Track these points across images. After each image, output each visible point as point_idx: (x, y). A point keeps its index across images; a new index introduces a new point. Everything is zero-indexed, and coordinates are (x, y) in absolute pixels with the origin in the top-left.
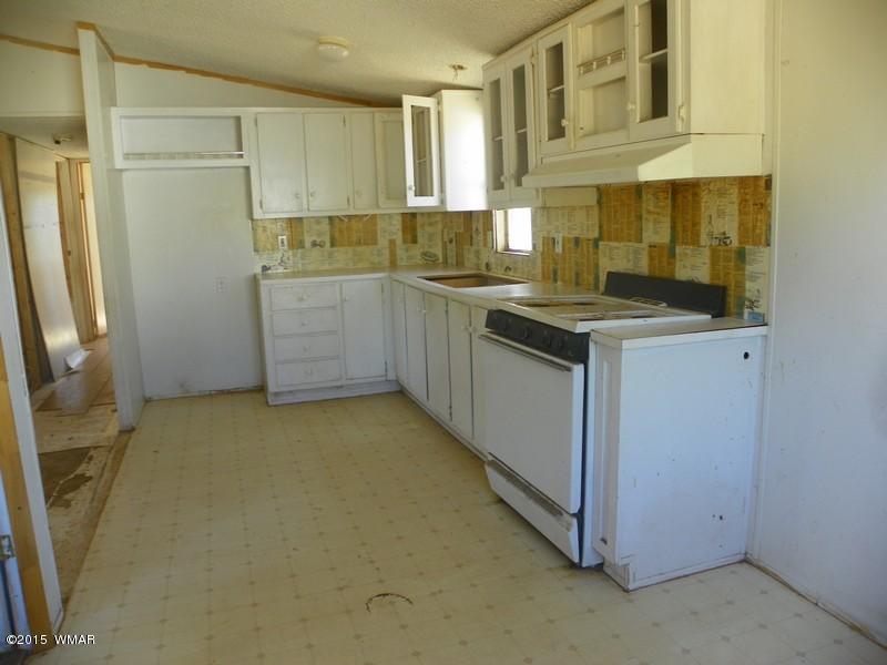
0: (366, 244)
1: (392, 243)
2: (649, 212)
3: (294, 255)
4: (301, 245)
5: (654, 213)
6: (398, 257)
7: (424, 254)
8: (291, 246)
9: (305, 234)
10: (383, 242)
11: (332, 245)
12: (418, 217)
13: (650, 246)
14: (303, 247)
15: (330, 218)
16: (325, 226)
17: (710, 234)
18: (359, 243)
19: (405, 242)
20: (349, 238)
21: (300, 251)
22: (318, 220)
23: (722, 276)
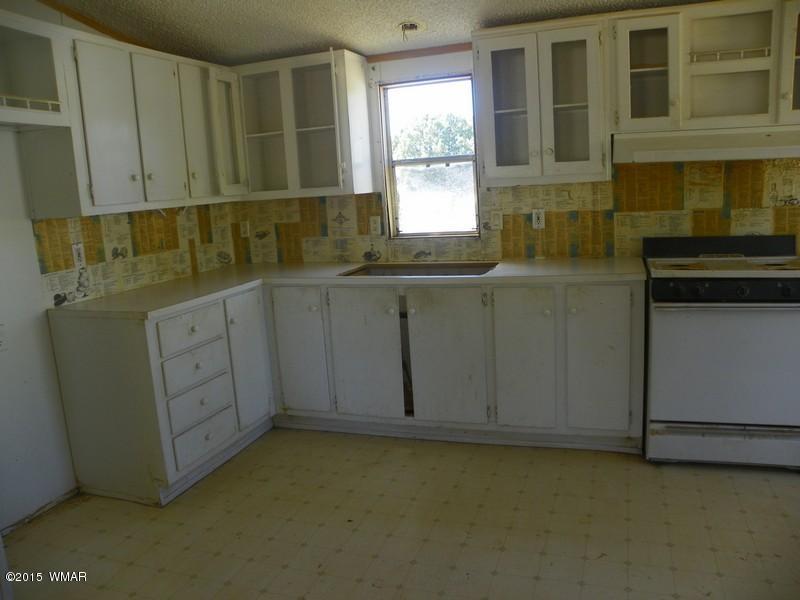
0: (169, 248)
1: (191, 243)
2: (693, 184)
3: (95, 273)
4: (100, 257)
5: (701, 184)
6: (199, 261)
7: (220, 255)
8: (89, 259)
9: (105, 240)
10: (184, 244)
11: (135, 254)
12: (211, 208)
13: (695, 212)
14: (102, 259)
15: (130, 215)
16: (124, 227)
17: (775, 198)
18: (161, 248)
19: (202, 242)
20: (151, 241)
21: (101, 264)
22: (117, 217)
23: (787, 228)
